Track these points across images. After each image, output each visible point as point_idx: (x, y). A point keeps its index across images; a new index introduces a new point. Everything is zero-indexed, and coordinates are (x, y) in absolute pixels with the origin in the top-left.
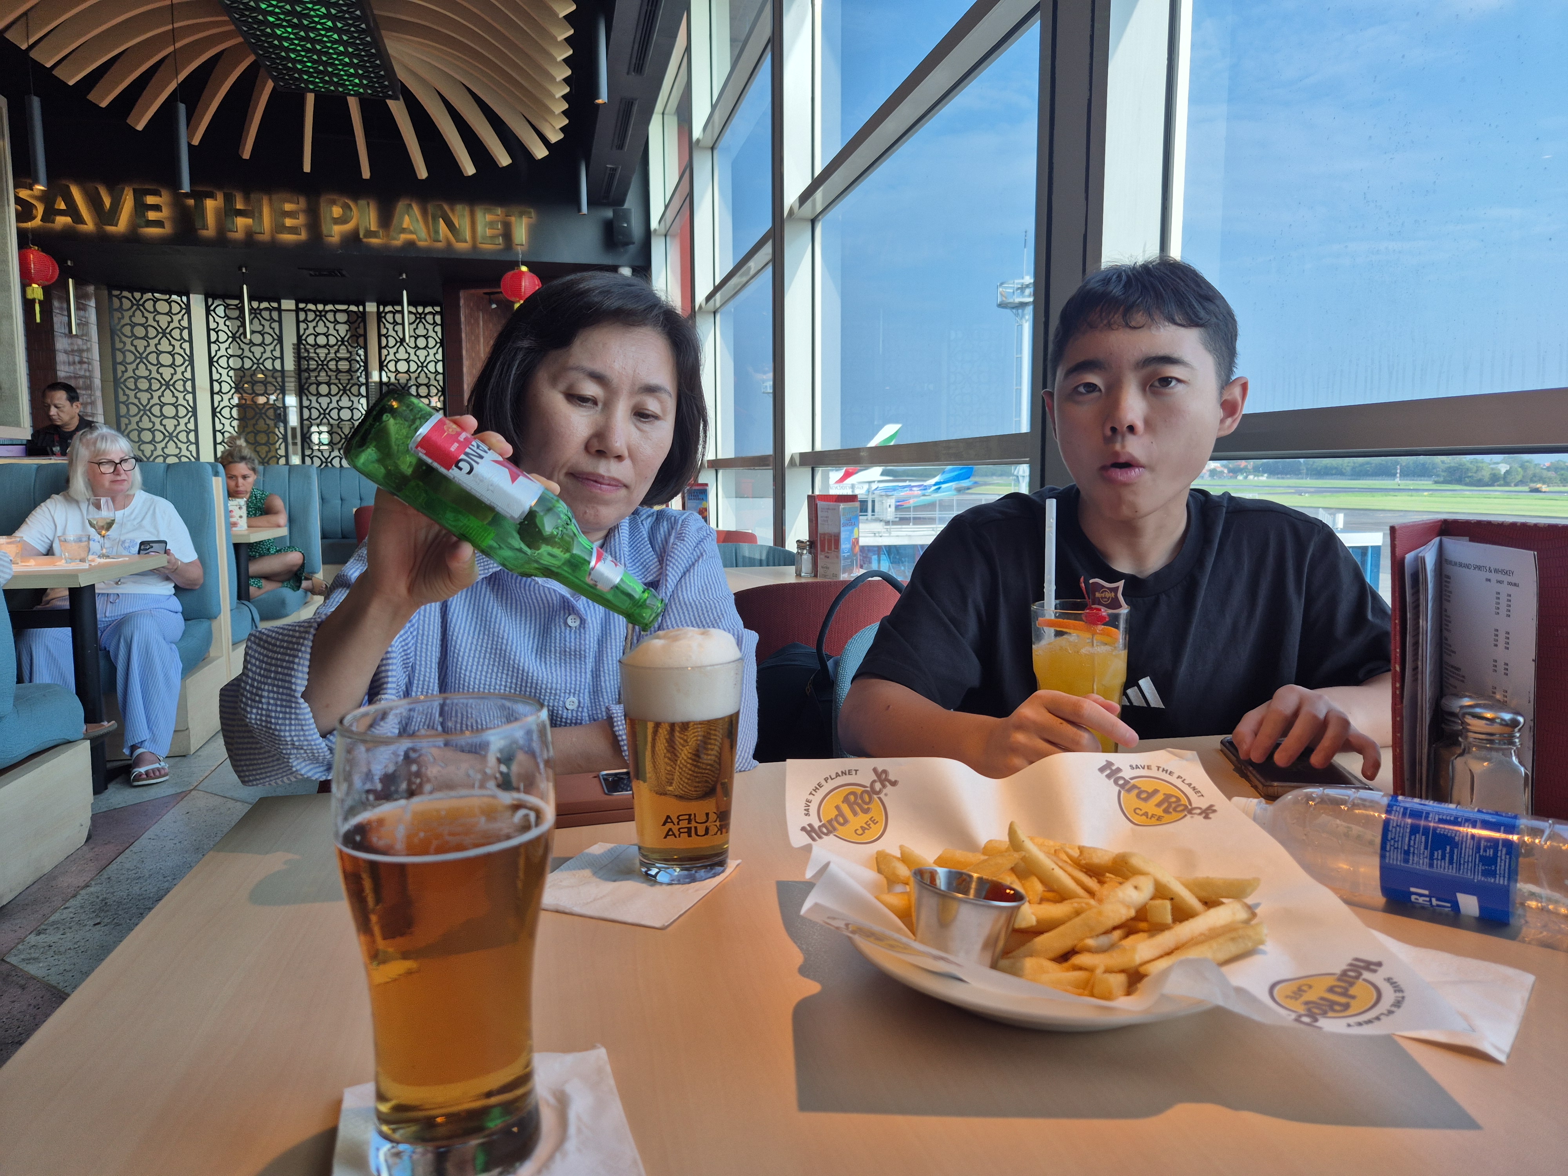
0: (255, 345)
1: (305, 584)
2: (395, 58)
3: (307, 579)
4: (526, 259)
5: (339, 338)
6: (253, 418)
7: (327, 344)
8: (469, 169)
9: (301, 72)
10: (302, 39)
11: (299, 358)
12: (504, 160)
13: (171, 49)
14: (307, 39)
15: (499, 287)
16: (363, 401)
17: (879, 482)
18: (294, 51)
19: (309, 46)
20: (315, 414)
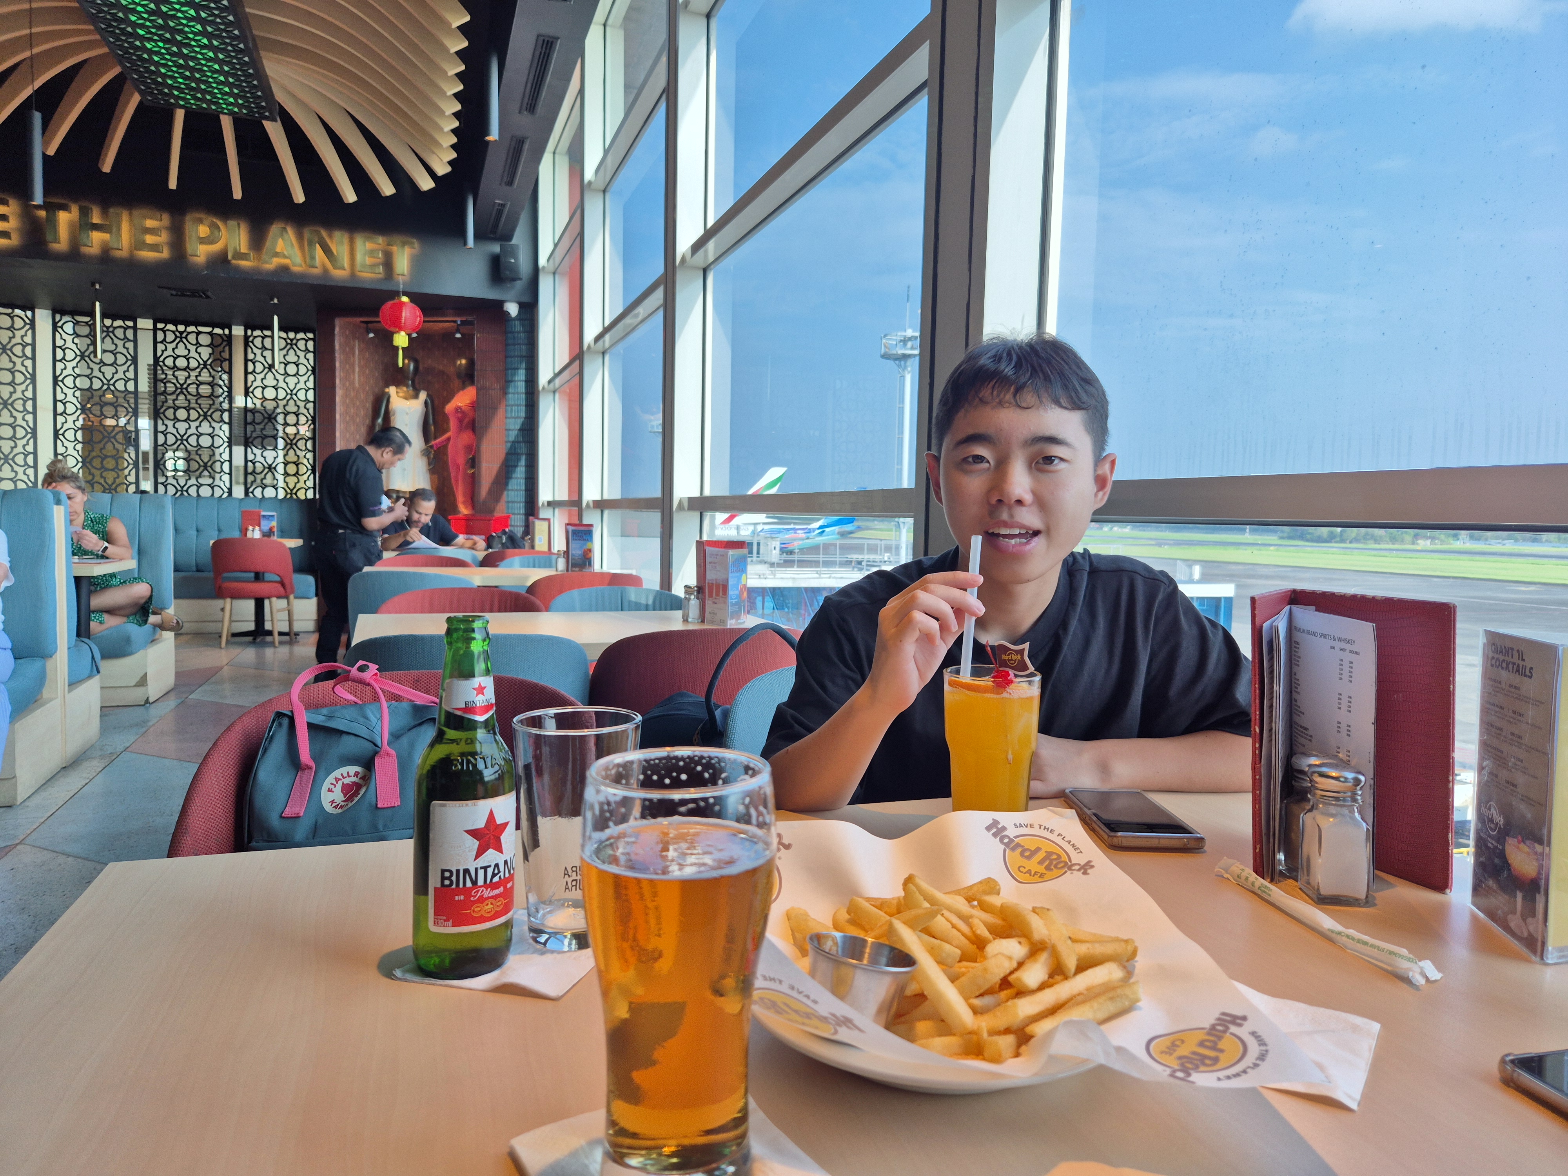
0: (105, 364)
1: (152, 619)
2: (273, 79)
3: (154, 613)
4: (408, 290)
5: (201, 362)
6: (100, 442)
7: (188, 367)
8: (350, 196)
9: (171, 87)
10: (173, 54)
11: (155, 380)
12: (387, 189)
13: (27, 54)
14: (180, 55)
15: (377, 315)
16: (226, 428)
17: (764, 524)
18: (164, 66)
19: (181, 62)
20: (171, 439)
